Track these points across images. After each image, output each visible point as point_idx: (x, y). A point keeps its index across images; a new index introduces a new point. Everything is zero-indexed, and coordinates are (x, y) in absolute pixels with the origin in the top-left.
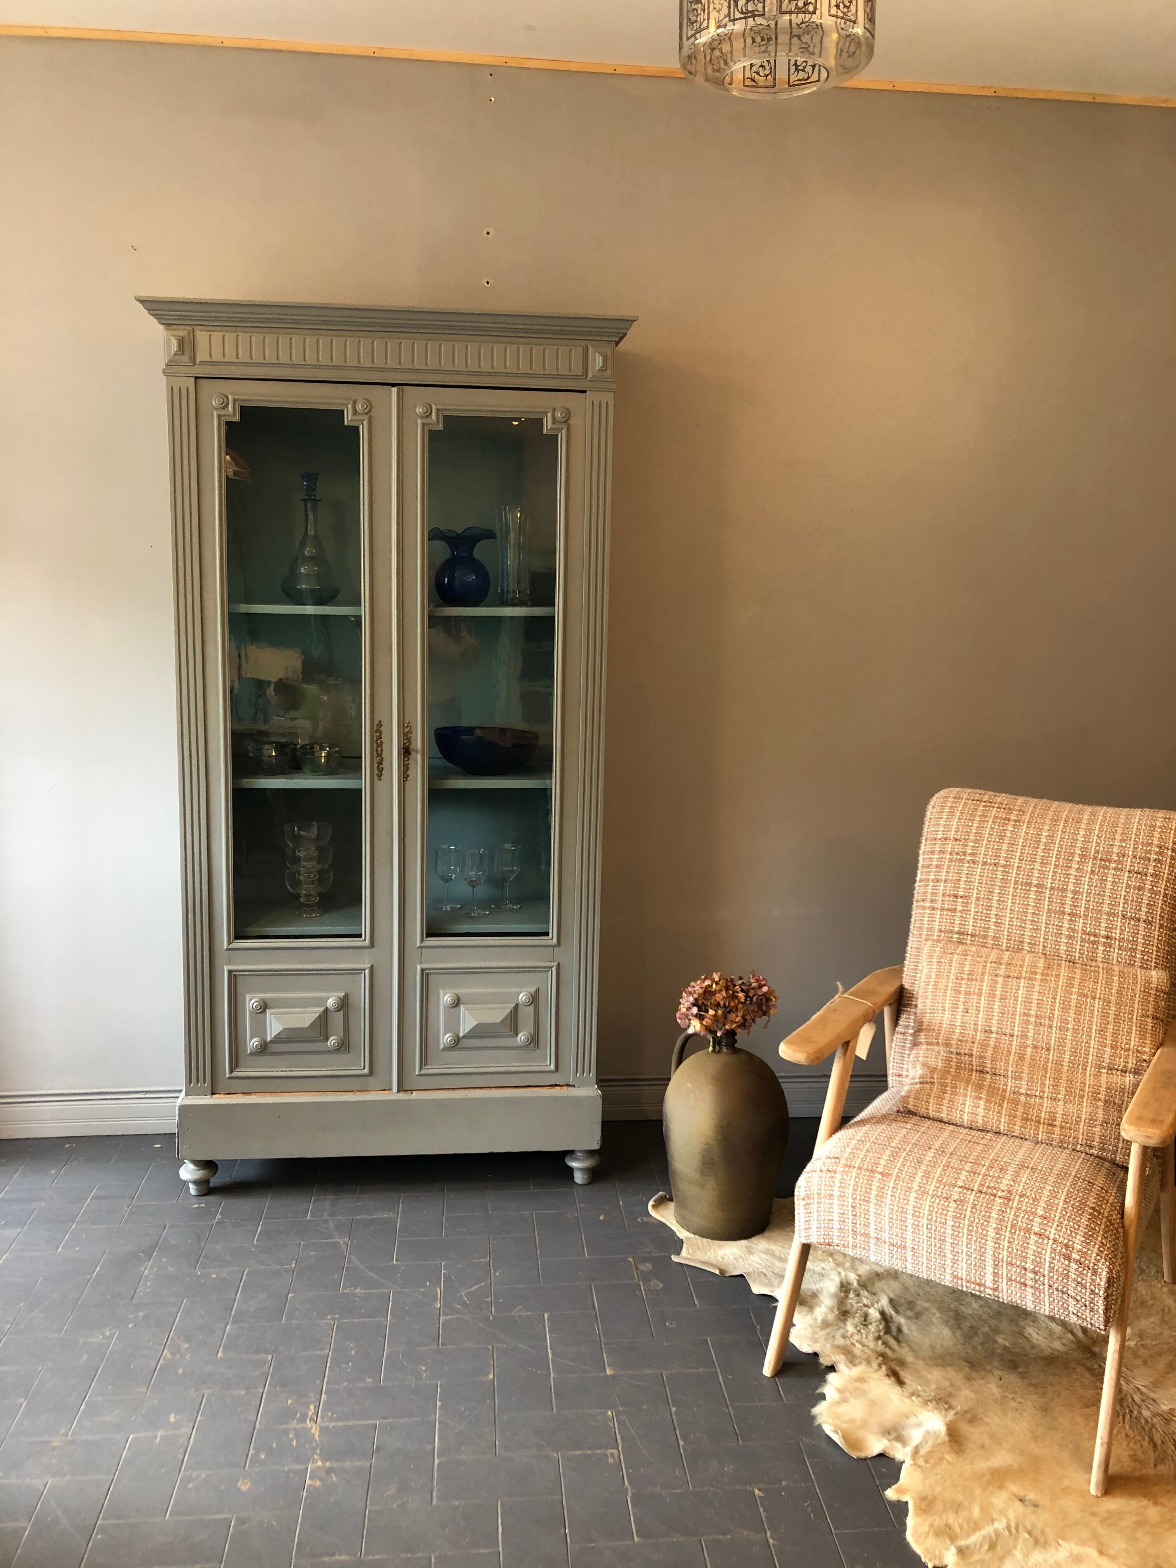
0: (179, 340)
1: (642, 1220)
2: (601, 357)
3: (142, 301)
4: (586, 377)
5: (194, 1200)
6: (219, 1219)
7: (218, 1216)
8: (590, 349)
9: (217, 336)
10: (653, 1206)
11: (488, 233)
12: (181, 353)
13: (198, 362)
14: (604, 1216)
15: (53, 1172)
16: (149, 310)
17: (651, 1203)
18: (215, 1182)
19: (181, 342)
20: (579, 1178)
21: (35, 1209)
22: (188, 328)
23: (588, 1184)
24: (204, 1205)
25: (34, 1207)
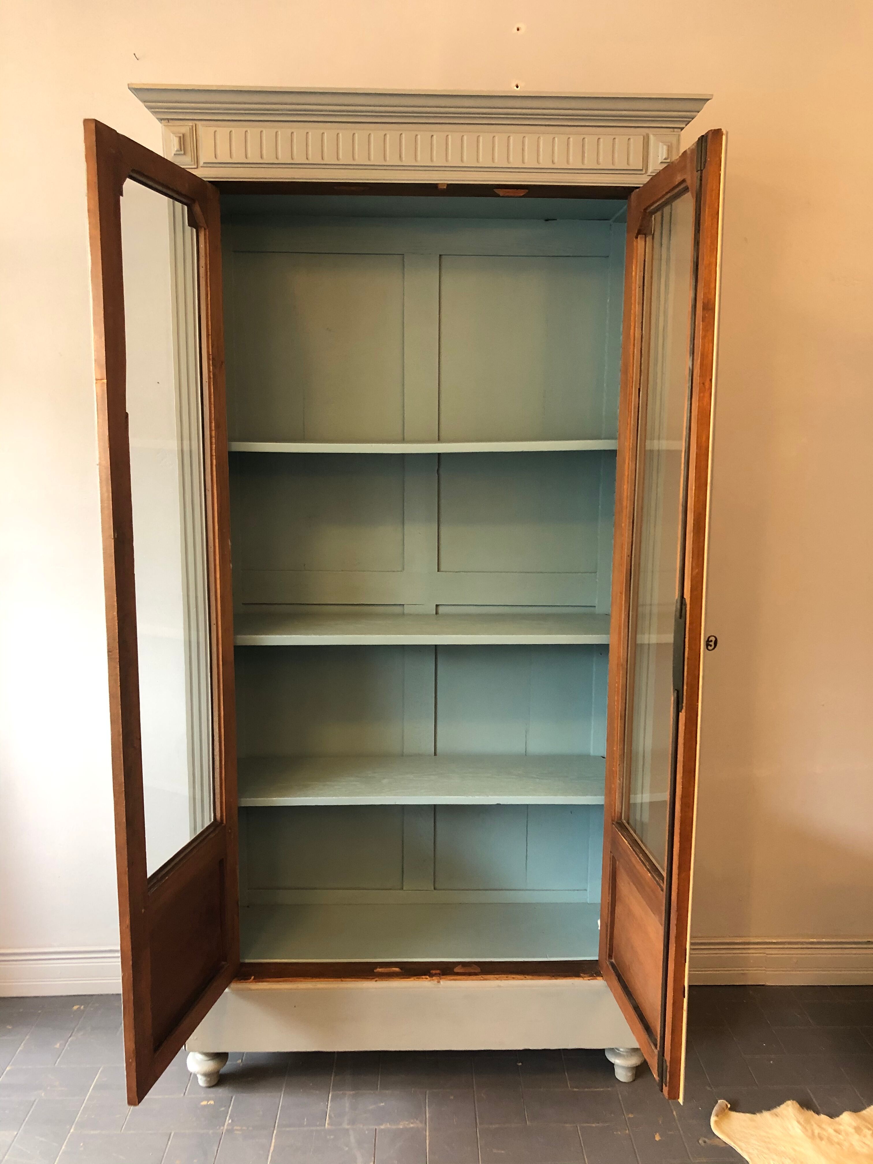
0: (180, 137)
1: (705, 1142)
2: (665, 147)
3: (137, 91)
4: (646, 172)
5: (203, 1095)
6: (228, 1125)
7: (228, 1121)
8: (652, 138)
9: (223, 131)
10: (716, 1122)
11: (518, 29)
12: (182, 152)
13: (201, 163)
14: (661, 1136)
15: (58, 1046)
16: (144, 101)
17: (713, 1119)
18: (224, 1070)
19: (182, 140)
20: (622, 1075)
21: (35, 1101)
22: (190, 123)
23: (632, 1081)
24: (212, 1102)
25: (33, 1099)
